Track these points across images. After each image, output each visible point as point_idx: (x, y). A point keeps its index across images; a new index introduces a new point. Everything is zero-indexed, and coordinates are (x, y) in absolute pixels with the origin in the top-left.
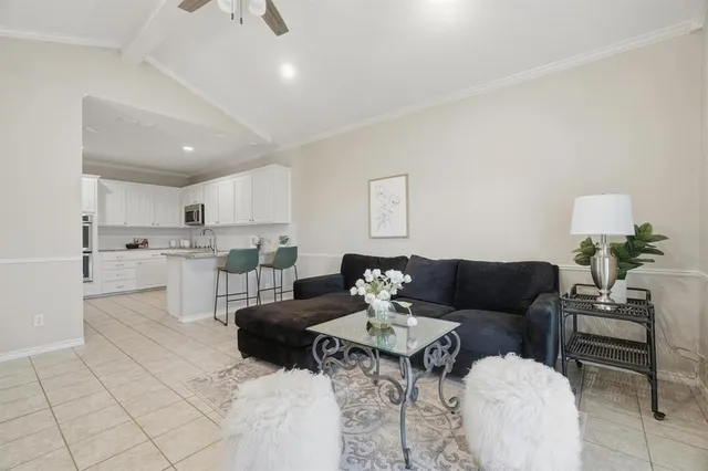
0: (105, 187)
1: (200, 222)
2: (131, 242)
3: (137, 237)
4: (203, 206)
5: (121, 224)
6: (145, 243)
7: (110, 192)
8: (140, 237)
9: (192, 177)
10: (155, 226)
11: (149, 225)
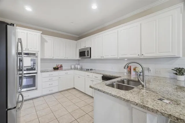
0: (44, 39)
1: (89, 57)
2: (55, 66)
3: (58, 64)
4: (90, 48)
5: (51, 57)
6: (61, 66)
7: (47, 42)
8: (59, 64)
9: (79, 36)
10: (66, 58)
11: (63, 58)
